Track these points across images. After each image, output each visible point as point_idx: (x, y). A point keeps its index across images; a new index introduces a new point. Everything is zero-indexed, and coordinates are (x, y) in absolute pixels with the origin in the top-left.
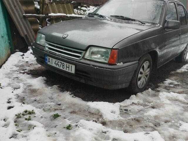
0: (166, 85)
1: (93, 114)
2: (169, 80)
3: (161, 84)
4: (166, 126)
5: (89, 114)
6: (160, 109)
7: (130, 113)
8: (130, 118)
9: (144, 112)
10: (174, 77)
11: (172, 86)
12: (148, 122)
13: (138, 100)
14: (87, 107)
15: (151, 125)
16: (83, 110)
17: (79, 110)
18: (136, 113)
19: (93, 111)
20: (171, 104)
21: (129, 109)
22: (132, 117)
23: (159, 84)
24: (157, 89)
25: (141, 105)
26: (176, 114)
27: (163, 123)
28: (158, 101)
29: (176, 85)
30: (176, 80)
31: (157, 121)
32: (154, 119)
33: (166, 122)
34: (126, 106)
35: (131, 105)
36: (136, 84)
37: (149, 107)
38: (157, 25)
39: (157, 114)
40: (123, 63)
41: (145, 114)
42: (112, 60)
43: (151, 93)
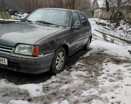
0: (76, 66)
1: (22, 94)
2: (78, 62)
3: (73, 66)
4: (73, 95)
5: (19, 94)
6: (70, 84)
7: (50, 89)
8: (49, 93)
9: (60, 87)
10: (81, 61)
11: (80, 66)
12: (62, 94)
13: (56, 79)
14: (18, 90)
15: (63, 95)
16: (14, 92)
17: (11, 93)
18: (54, 89)
19: (22, 92)
20: (77, 79)
21: (49, 86)
22: (51, 92)
23: (71, 66)
24: (70, 70)
25: (58, 82)
26: (80, 86)
27: (71, 93)
28: (70, 78)
29: (82, 66)
30: (82, 62)
31: (68, 92)
32: (65, 92)
33: (73, 92)
34: (47, 85)
35: (51, 83)
36: (54, 68)
37: (64, 83)
38: (67, 28)
39: (68, 87)
40: (44, 55)
41: (60, 89)
42: (35, 53)
43: (66, 73)
